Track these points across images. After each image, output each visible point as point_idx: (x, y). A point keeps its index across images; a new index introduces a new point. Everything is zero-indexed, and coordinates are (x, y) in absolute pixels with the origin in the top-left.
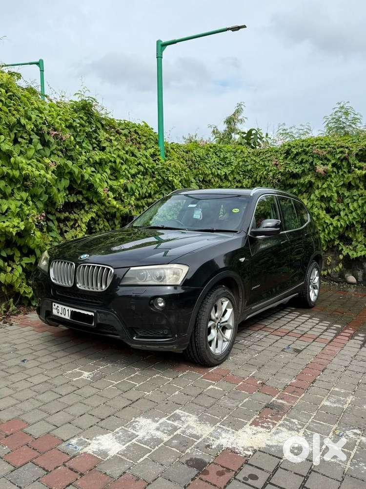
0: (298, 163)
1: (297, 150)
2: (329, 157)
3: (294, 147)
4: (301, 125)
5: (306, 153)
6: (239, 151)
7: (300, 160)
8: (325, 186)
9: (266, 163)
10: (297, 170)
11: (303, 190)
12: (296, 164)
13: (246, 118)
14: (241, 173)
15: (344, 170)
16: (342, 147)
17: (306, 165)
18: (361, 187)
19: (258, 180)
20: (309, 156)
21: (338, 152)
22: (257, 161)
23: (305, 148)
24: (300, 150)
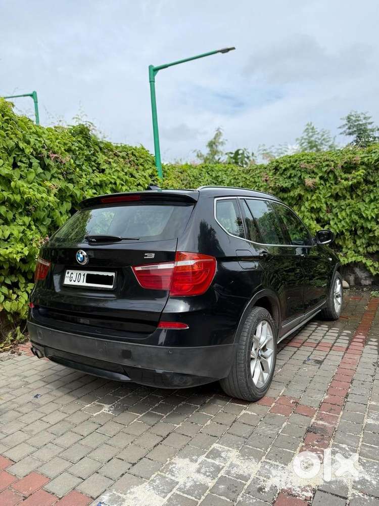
0: (287, 178)
1: (285, 166)
2: (316, 170)
3: (282, 163)
4: (280, 145)
5: (294, 168)
6: (230, 169)
7: (288, 175)
8: (314, 198)
9: (256, 180)
10: (287, 184)
11: (294, 202)
12: (285, 178)
13: (226, 140)
15: (332, 182)
16: (327, 160)
17: (295, 179)
18: (348, 197)
20: (297, 170)
21: (324, 165)
22: (248, 178)
23: (293, 163)
24: (288, 165)
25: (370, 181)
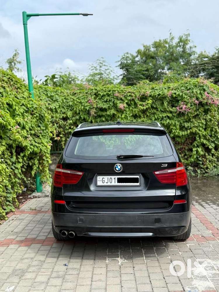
0: (104, 102)
1: (103, 93)
2: (123, 98)
3: (100, 91)
5: (109, 95)
7: (105, 99)
8: (123, 116)
9: (82, 101)
10: (105, 106)
11: (109, 119)
12: (103, 102)
14: (65, 107)
15: (132, 106)
16: (129, 92)
17: (110, 103)
18: (142, 117)
19: (78, 112)
20: (112, 97)
21: (128, 95)
22: (75, 99)
23: (108, 92)
24: (105, 93)
25: (154, 107)
